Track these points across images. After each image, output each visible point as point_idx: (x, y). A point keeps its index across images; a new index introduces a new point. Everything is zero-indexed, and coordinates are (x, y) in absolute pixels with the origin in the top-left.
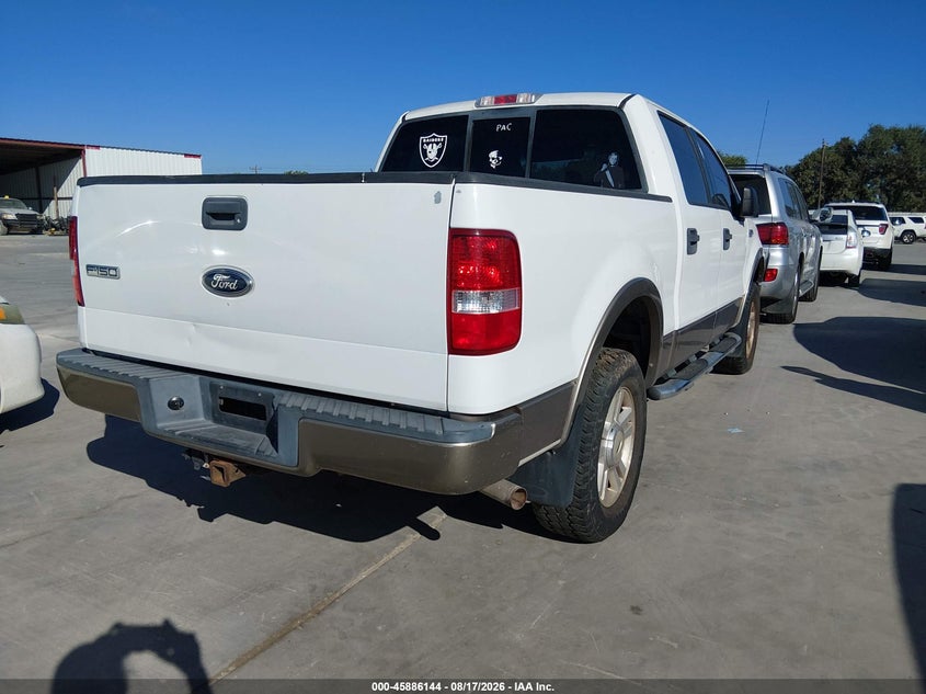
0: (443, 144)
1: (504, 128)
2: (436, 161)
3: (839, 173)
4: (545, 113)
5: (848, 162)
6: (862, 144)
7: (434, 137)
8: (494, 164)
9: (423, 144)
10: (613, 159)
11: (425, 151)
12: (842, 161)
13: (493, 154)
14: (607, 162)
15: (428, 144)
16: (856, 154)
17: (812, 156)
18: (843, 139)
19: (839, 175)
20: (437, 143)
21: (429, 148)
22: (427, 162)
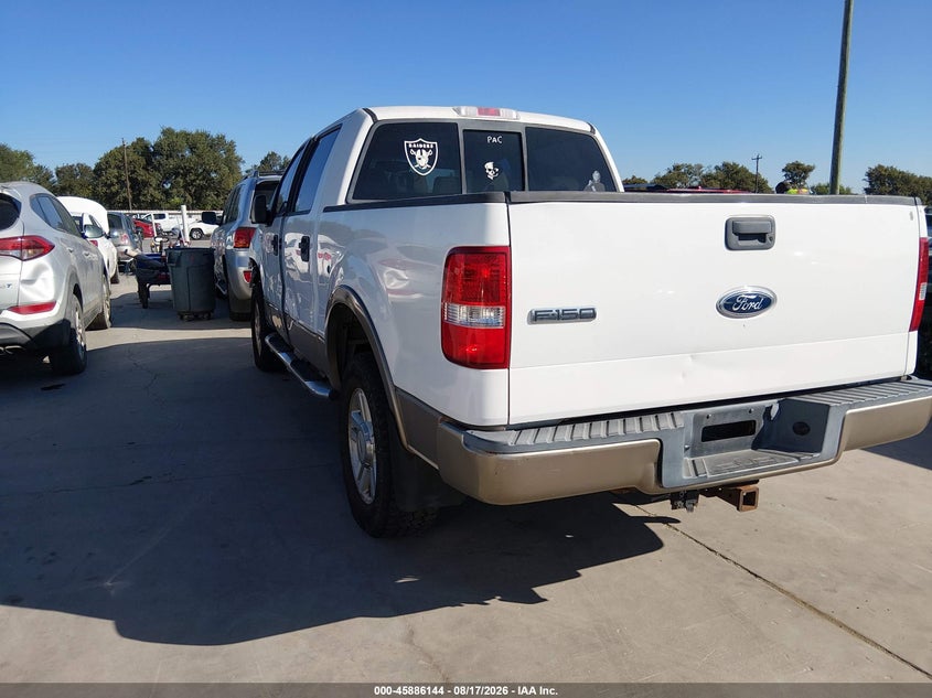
0: (434, 150)
1: (495, 140)
2: (428, 169)
3: (142, 172)
4: (533, 131)
5: (149, 162)
6: (158, 145)
7: (423, 143)
8: (491, 175)
9: (409, 149)
10: (596, 175)
11: (413, 158)
12: (143, 162)
13: (489, 165)
14: (592, 179)
15: (416, 149)
16: (154, 154)
17: (111, 154)
18: (139, 139)
19: (142, 175)
20: (427, 150)
21: (418, 154)
22: (417, 168)
